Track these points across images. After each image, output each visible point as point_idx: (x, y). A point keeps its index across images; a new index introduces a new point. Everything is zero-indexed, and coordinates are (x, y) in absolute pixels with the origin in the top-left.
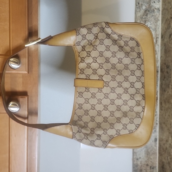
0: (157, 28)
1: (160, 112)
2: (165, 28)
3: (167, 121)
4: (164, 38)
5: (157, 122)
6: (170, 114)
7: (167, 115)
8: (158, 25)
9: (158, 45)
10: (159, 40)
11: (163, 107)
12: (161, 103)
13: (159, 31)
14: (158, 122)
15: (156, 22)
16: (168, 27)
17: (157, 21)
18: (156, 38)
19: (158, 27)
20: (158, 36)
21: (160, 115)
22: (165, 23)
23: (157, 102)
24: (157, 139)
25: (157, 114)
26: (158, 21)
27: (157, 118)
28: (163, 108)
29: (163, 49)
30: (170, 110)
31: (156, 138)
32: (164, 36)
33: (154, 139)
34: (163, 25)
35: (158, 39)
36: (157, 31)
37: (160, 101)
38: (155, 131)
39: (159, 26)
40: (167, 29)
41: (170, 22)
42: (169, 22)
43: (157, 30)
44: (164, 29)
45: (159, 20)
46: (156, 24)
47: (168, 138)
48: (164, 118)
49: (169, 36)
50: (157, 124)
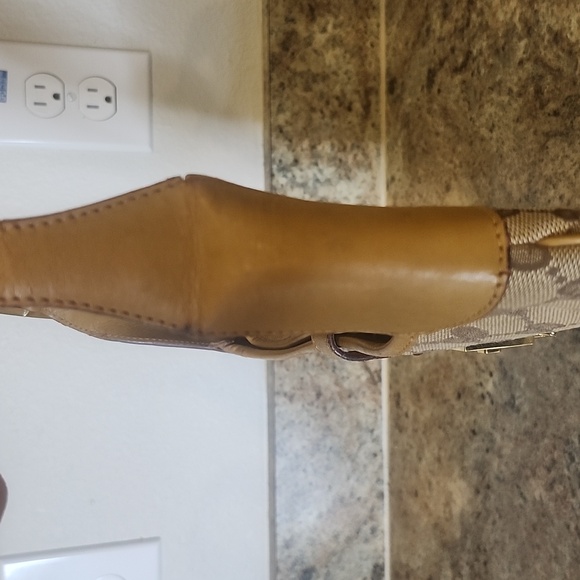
0: (368, 44)
1: (393, 441)
2: (407, 44)
3: (430, 484)
4: (403, 91)
5: (379, 487)
6: (443, 454)
7: (428, 455)
8: (372, 32)
9: (373, 125)
10: (378, 102)
11: (407, 415)
12: (396, 400)
13: (378, 60)
14: (386, 489)
15: (361, 18)
16: (419, 34)
17: (367, 10)
18: (362, 92)
19: (372, 39)
20: (371, 84)
21: (392, 454)
22: (404, 17)
23: (380, 393)
24: (382, 569)
25: (381, 451)
26: (371, 12)
27: (381, 467)
28: (408, 423)
29: (400, 143)
30: (441, 433)
31: (380, 562)
32: (400, 81)
33: (371, 567)
34: (394, 28)
35: (373, 98)
36: (370, 59)
37: (391, 387)
38: (374, 530)
39: (377, 37)
40: (414, 44)
41: (427, 9)
42: (422, 12)
43: (369, 52)
44: (401, 46)
45: (374, 8)
46: (361, 26)
47: (438, 566)
48: (417, 471)
49: (424, 77)
50: (381, 495)
